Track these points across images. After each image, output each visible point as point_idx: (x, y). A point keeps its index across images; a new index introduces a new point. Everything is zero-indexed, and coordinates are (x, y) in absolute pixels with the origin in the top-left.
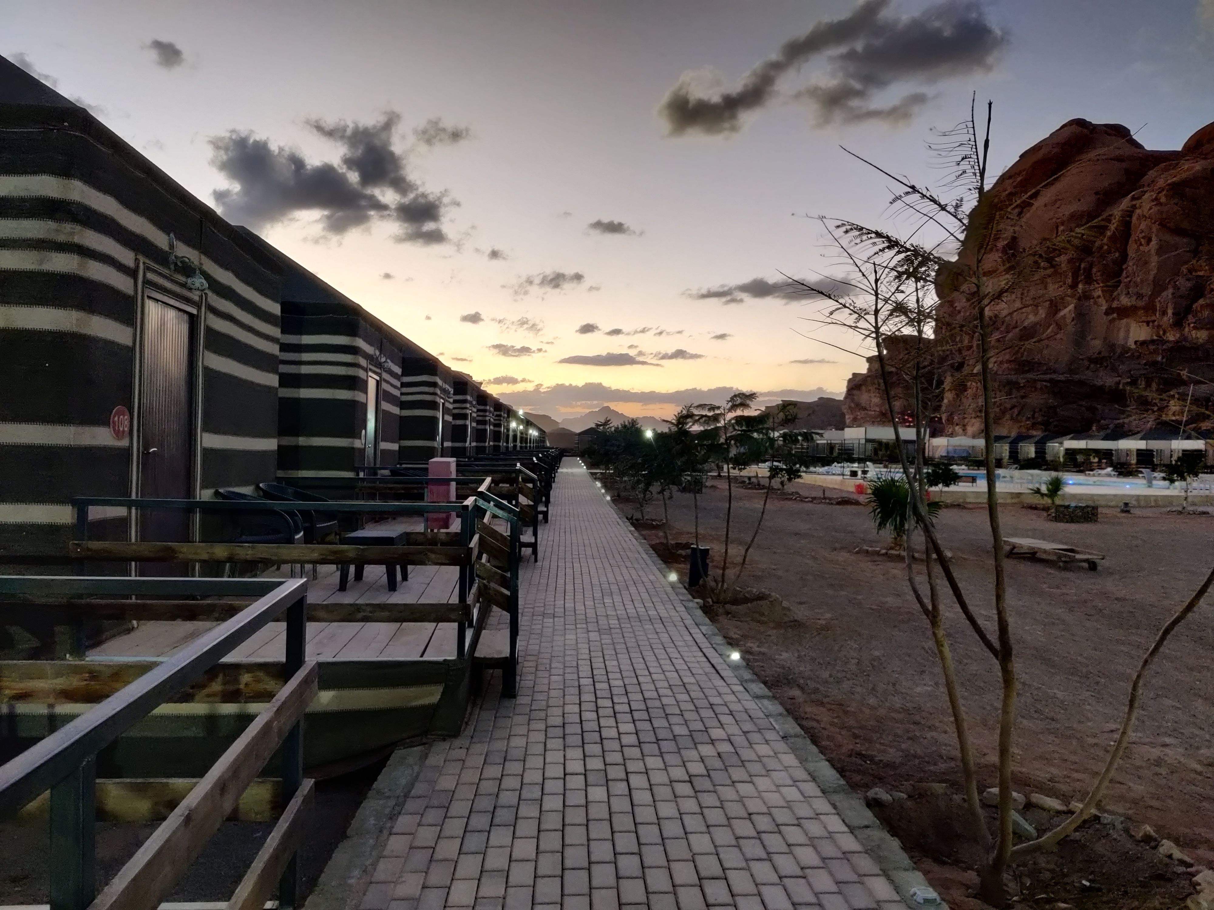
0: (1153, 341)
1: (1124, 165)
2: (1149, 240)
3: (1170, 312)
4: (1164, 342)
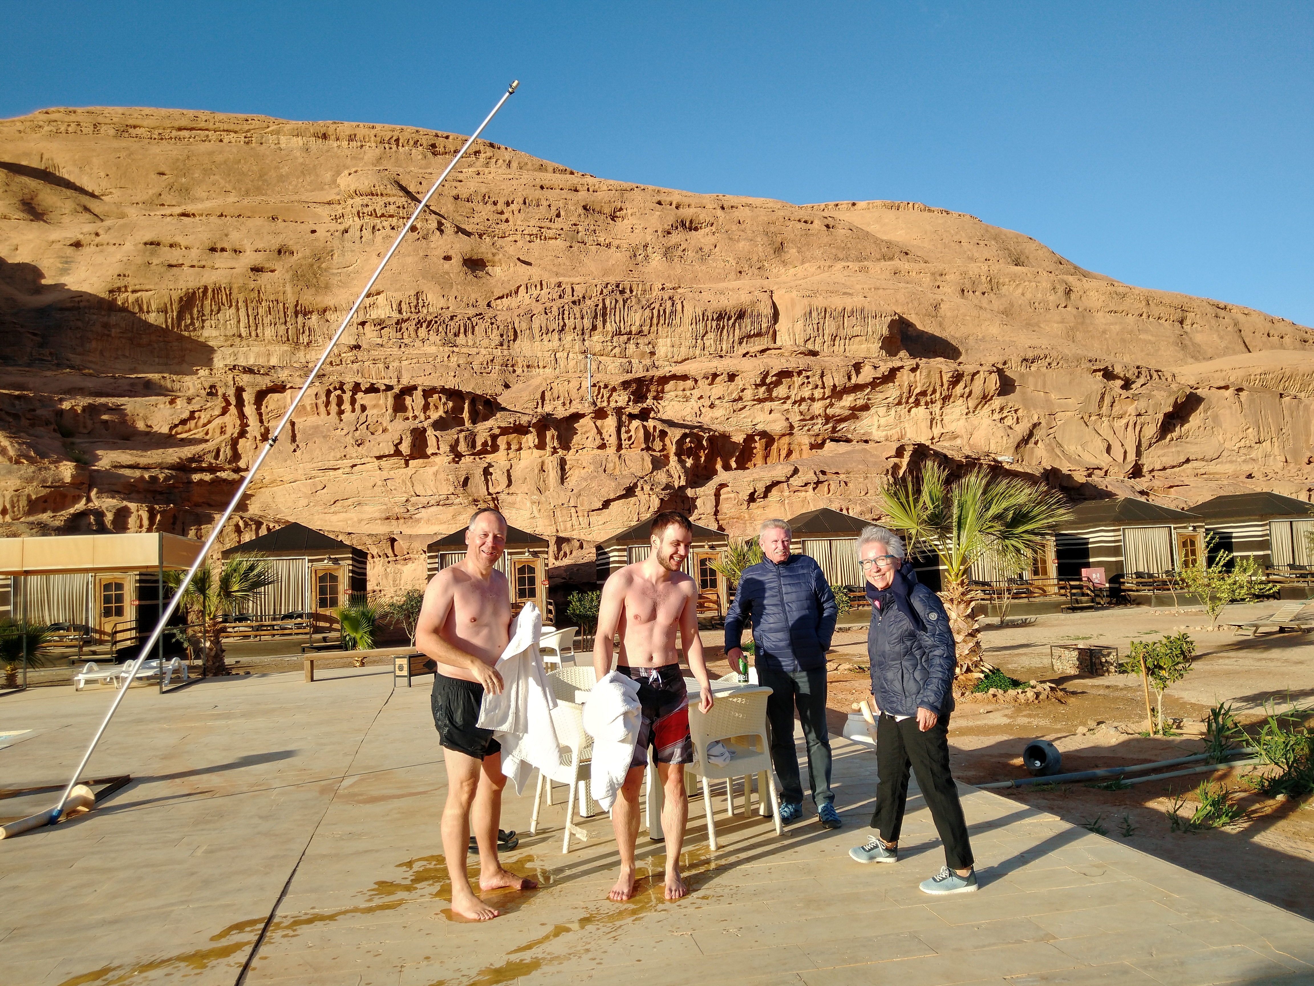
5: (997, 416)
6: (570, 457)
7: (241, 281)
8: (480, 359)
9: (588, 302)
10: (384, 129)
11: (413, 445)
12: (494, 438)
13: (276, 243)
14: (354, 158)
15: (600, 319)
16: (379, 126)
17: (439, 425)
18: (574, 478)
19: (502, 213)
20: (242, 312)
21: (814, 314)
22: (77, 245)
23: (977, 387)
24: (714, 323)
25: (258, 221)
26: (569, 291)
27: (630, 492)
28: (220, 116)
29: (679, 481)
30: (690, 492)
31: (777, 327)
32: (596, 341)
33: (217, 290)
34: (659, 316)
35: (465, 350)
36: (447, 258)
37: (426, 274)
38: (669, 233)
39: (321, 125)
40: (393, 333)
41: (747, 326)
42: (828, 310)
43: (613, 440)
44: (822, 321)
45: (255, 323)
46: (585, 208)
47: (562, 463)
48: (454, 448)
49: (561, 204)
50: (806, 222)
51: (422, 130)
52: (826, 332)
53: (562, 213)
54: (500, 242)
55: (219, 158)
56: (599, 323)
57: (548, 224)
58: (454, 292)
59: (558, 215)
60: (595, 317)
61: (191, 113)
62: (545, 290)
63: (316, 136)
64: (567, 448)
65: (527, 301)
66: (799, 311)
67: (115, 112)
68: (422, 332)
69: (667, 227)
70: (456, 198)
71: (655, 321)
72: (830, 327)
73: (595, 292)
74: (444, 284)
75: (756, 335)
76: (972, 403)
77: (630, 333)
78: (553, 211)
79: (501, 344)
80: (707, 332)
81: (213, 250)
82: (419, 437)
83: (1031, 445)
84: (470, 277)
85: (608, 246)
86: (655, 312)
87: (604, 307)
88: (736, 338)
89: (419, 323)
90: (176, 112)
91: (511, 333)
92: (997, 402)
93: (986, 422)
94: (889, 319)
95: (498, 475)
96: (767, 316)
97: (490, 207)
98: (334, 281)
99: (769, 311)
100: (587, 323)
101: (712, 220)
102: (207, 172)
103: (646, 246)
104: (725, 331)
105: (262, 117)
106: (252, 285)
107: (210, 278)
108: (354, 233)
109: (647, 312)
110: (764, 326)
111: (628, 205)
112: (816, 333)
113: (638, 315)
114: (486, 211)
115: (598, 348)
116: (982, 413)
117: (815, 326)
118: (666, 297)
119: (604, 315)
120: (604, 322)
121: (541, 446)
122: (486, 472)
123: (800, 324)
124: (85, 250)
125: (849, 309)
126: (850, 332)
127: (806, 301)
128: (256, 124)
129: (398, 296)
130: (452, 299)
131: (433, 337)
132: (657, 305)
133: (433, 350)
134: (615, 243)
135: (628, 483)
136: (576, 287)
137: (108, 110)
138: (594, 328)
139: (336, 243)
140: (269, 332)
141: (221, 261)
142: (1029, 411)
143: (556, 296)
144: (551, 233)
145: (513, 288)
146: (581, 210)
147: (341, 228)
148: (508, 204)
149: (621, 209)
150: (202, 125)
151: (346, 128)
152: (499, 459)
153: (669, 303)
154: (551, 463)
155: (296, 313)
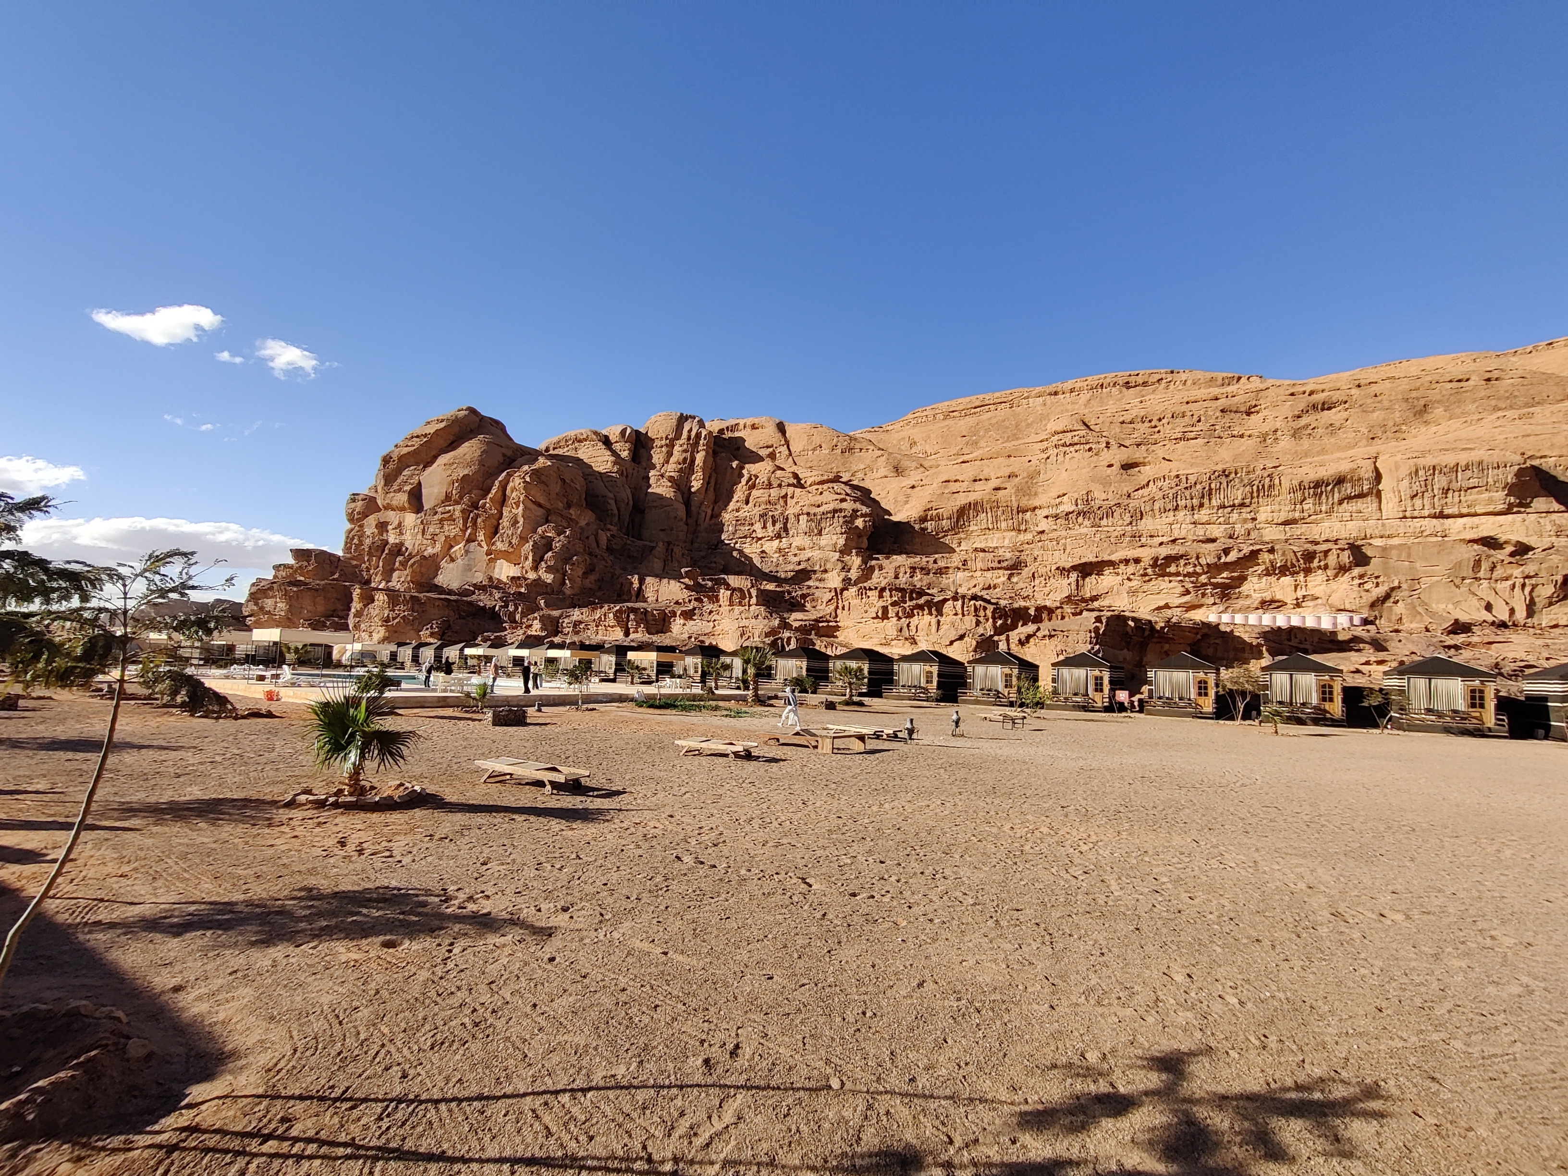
0: (519, 578)
1: (503, 450)
2: (518, 507)
3: (530, 558)
4: (526, 579)
5: (1357, 581)
6: (942, 619)
7: (988, 497)
8: (1116, 533)
9: (1199, 487)
10: (1093, 380)
11: (883, 613)
12: (912, 610)
13: (1007, 472)
14: (1073, 403)
15: (1206, 497)
16: (1090, 378)
17: (894, 604)
18: (944, 628)
19: (1156, 427)
20: (989, 514)
21: (1421, 473)
22: (913, 487)
23: (1332, 560)
24: (1312, 491)
25: (1000, 460)
26: (1184, 480)
27: (961, 637)
28: (997, 394)
29: (990, 632)
30: (996, 638)
31: (1380, 487)
32: (1203, 515)
33: (976, 504)
34: (1258, 490)
35: (1106, 529)
36: (1110, 466)
37: (1093, 479)
38: (1299, 417)
39: (1051, 388)
40: (1063, 522)
41: (1348, 489)
42: (1438, 467)
43: (960, 611)
44: (1430, 478)
45: (997, 519)
46: (1222, 411)
47: (939, 622)
48: (897, 614)
49: (1202, 412)
50: (1459, 381)
51: (1120, 374)
52: (1436, 487)
53: (1203, 418)
54: (1153, 447)
55: (994, 421)
56: (1206, 501)
57: (1190, 429)
58: (1112, 489)
59: (1199, 421)
60: (1203, 497)
61: (981, 397)
62: (1167, 481)
63: (1050, 394)
64: (942, 615)
65: (1154, 490)
66: (1404, 471)
67: (944, 406)
68: (1080, 519)
69: (1297, 413)
70: (1123, 422)
71: (1255, 494)
72: (1440, 481)
73: (1205, 478)
74: (1105, 483)
75: (1356, 497)
76: (1330, 572)
77: (1234, 505)
78: (1196, 418)
79: (1131, 523)
80: (1305, 499)
81: (975, 481)
82: (885, 609)
83: (1388, 604)
84: (1125, 476)
85: (1242, 436)
86: (1255, 488)
87: (1210, 489)
88: (1336, 500)
89: (1079, 514)
90: (973, 398)
91: (1139, 515)
92: (1357, 571)
93: (1345, 586)
94: (1517, 467)
95: (913, 628)
96: (1368, 479)
97: (1147, 424)
98: (1040, 490)
99: (1370, 474)
100: (1195, 502)
101: (1345, 399)
102: (987, 430)
103: (1276, 431)
104: (1324, 496)
105: (1020, 390)
106: (994, 498)
107: (972, 497)
108: (1053, 458)
109: (1248, 488)
110: (1366, 487)
111: (1261, 402)
112: (1424, 489)
113: (1240, 492)
114: (1144, 428)
115: (1205, 519)
116: (1342, 579)
117: (1423, 483)
118: (1265, 475)
119: (1210, 494)
120: (1210, 499)
121: (930, 614)
122: (908, 626)
123: (1406, 483)
124: (916, 490)
125: (1463, 463)
126: (1466, 484)
127: (1412, 462)
128: (1016, 395)
129: (1076, 495)
130: (1110, 493)
131: (1087, 523)
132: (1256, 483)
133: (1085, 530)
134: (1248, 433)
135: (961, 632)
136: (1190, 477)
137: (940, 405)
138: (1201, 505)
139: (1042, 466)
140: (1004, 525)
141: (978, 486)
142: (1389, 577)
143: (1173, 485)
144: (1192, 435)
145: (1145, 483)
146: (1218, 414)
147: (1046, 456)
148: (1160, 420)
149: (1256, 406)
150: (987, 402)
151: (1069, 385)
152: (915, 621)
153: (1268, 479)
154: (934, 621)
155: (1018, 513)
